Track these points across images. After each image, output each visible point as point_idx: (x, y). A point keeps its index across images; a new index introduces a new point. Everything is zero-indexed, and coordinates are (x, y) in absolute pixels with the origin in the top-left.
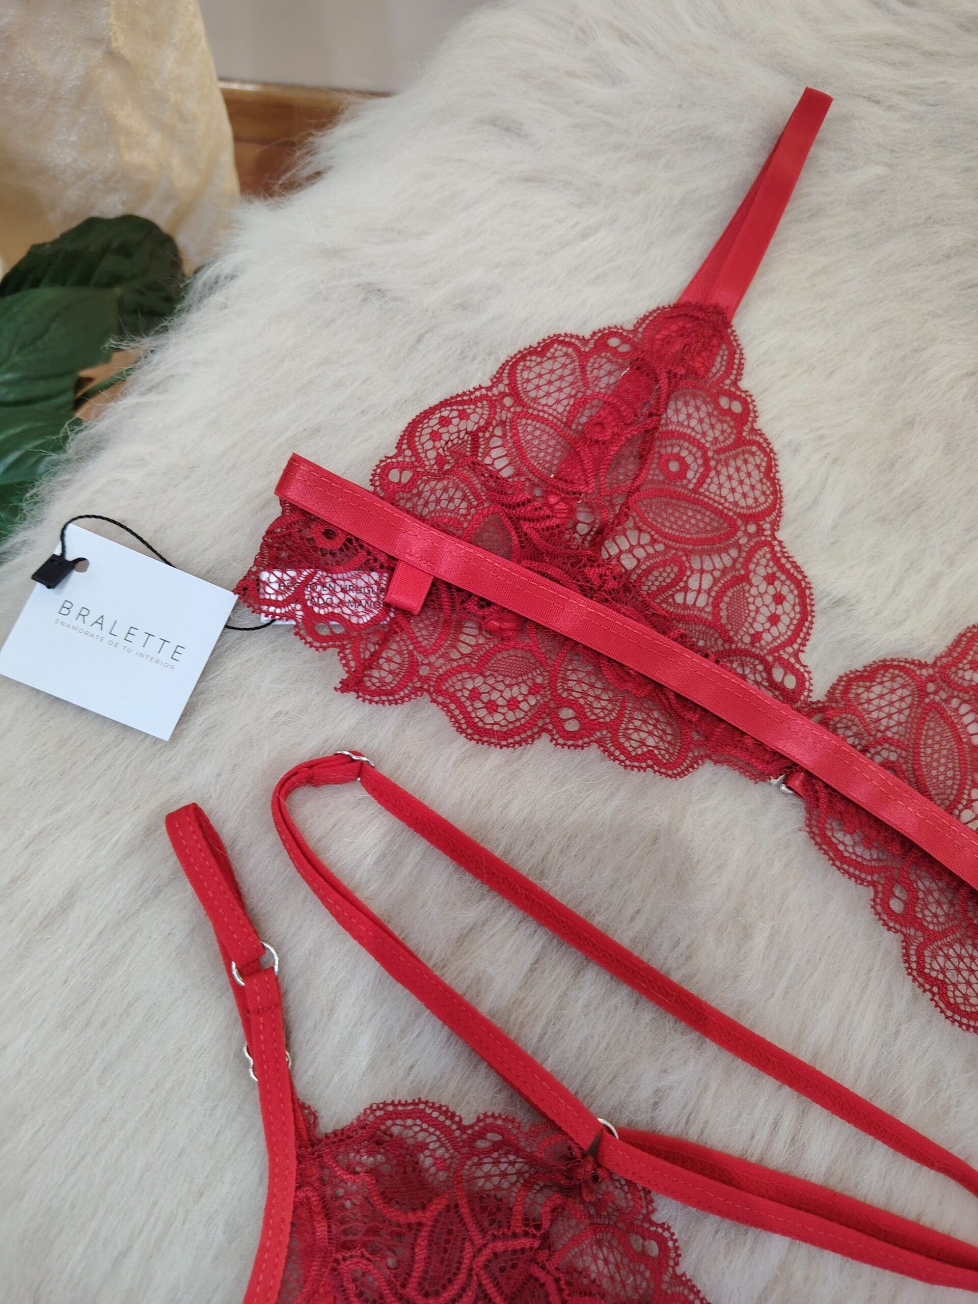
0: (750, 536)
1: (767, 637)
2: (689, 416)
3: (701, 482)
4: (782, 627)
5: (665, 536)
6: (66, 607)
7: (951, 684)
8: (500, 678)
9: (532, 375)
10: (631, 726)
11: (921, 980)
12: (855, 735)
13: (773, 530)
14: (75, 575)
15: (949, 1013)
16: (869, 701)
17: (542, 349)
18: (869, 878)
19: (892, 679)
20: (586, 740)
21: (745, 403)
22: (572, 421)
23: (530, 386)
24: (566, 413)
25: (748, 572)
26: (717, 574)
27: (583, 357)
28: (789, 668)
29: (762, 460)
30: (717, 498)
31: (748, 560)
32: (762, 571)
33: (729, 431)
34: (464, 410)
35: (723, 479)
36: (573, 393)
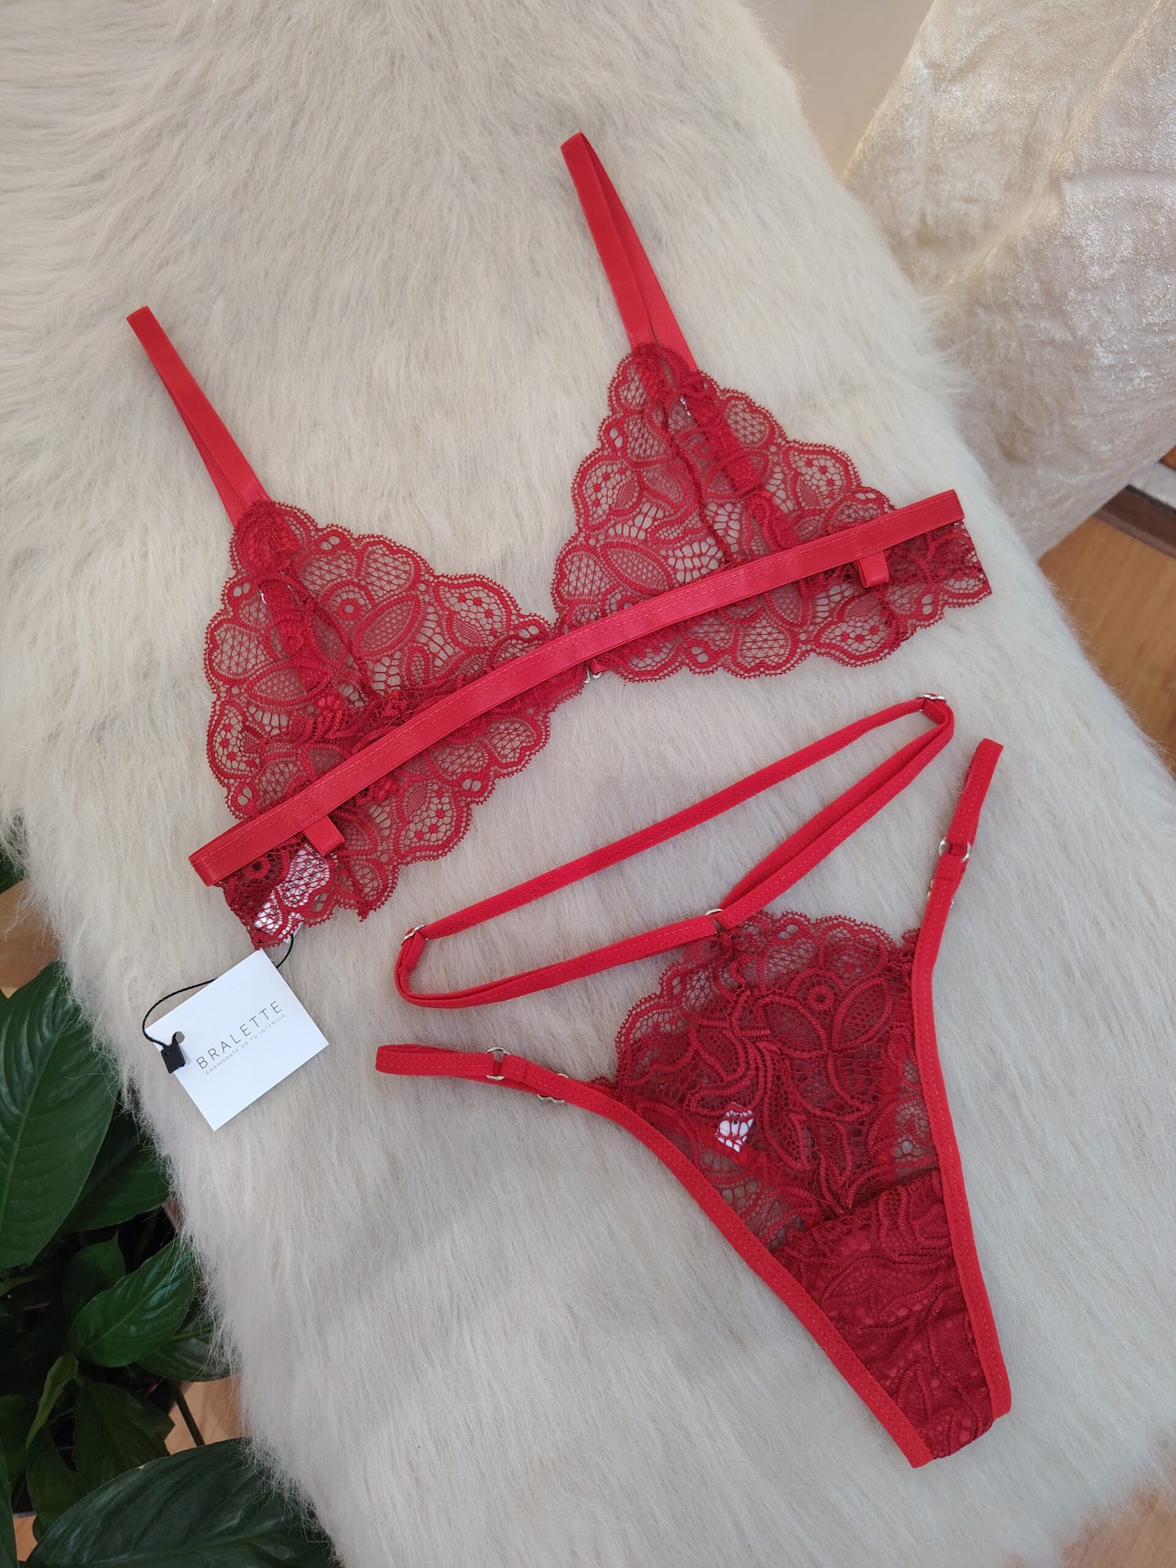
0: (426, 592)
1: (497, 626)
2: (321, 577)
3: (370, 598)
4: (497, 612)
5: (392, 647)
6: (202, 1062)
7: (598, 527)
8: (419, 812)
9: (227, 662)
10: (499, 750)
11: (752, 674)
12: (591, 612)
13: (432, 575)
14: (183, 1045)
15: (779, 671)
16: (576, 588)
17: (213, 644)
18: (677, 664)
19: (572, 563)
20: (490, 783)
21: (335, 533)
22: (276, 655)
23: (234, 669)
24: (268, 657)
25: (449, 609)
26: (438, 630)
27: (235, 620)
28: (525, 625)
29: (381, 549)
30: (388, 595)
31: (441, 603)
32: (453, 600)
33: (348, 557)
34: (224, 725)
35: (377, 583)
36: (256, 643)
